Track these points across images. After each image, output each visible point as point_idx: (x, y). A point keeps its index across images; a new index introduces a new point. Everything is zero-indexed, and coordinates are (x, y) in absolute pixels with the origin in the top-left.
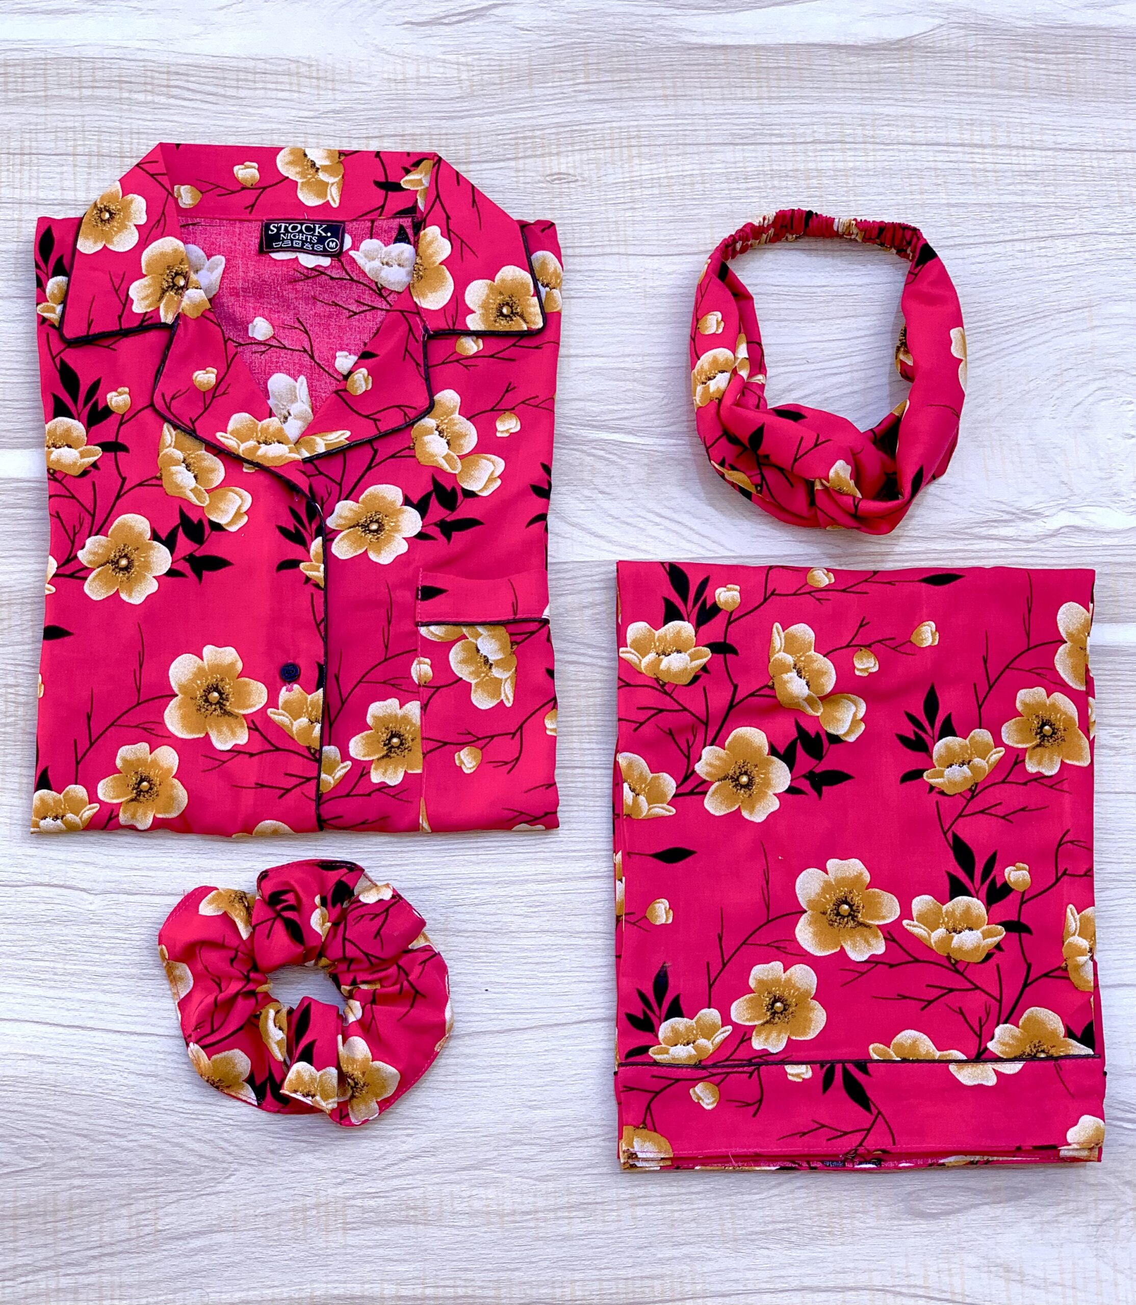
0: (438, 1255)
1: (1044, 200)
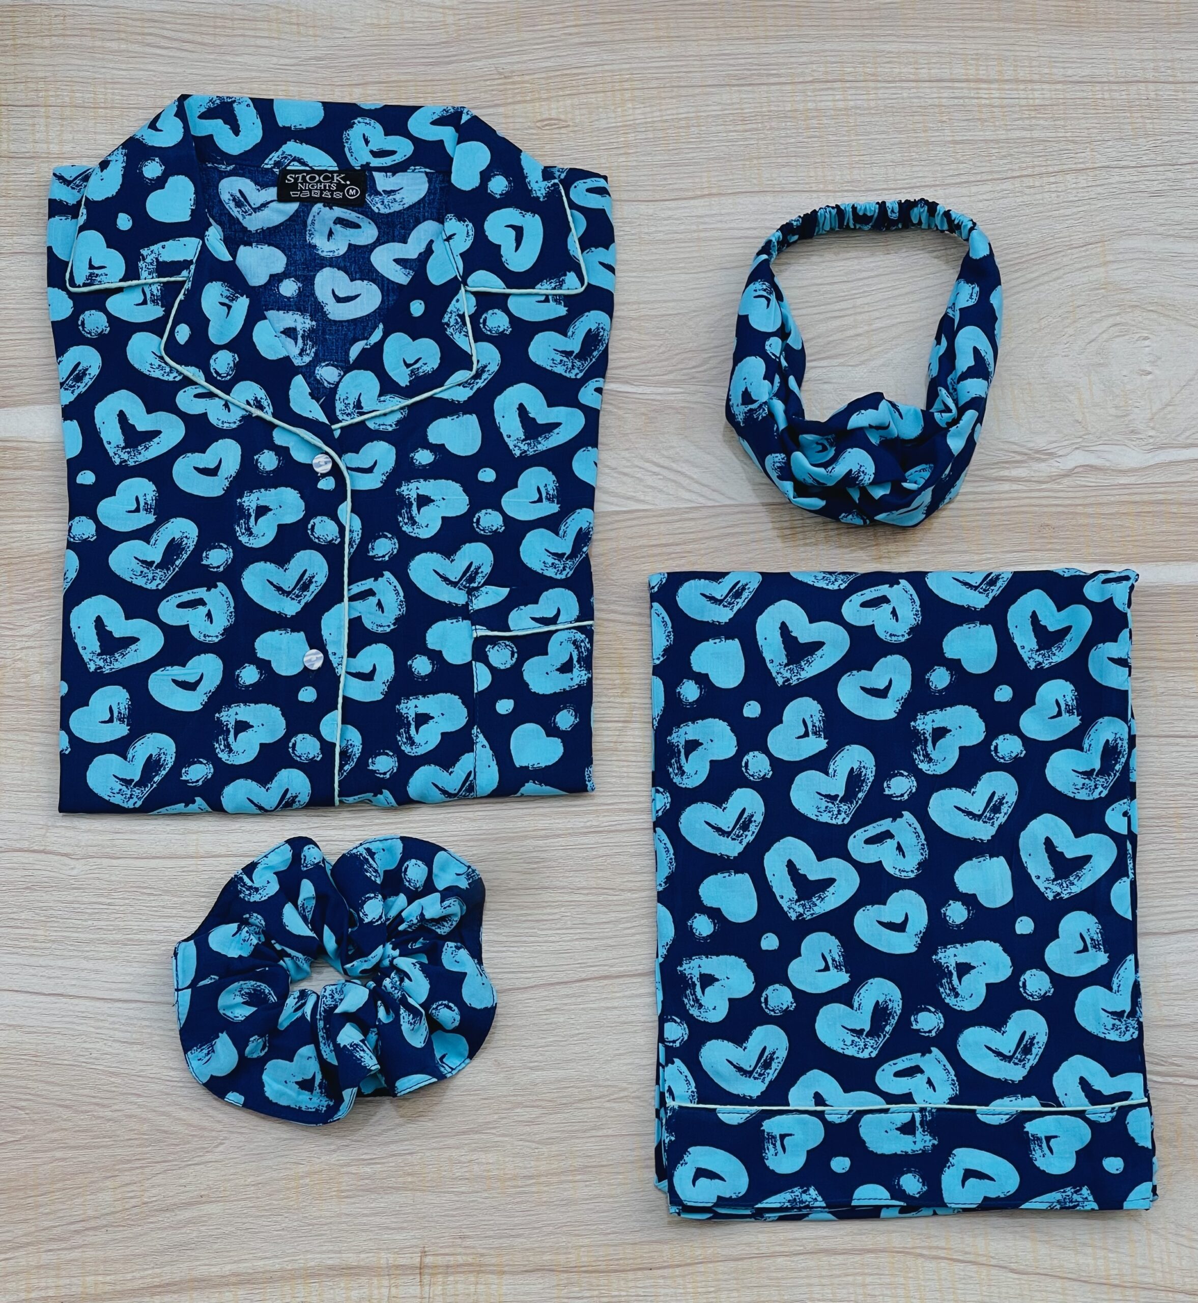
0: (437, 1222)
1: (1054, 135)
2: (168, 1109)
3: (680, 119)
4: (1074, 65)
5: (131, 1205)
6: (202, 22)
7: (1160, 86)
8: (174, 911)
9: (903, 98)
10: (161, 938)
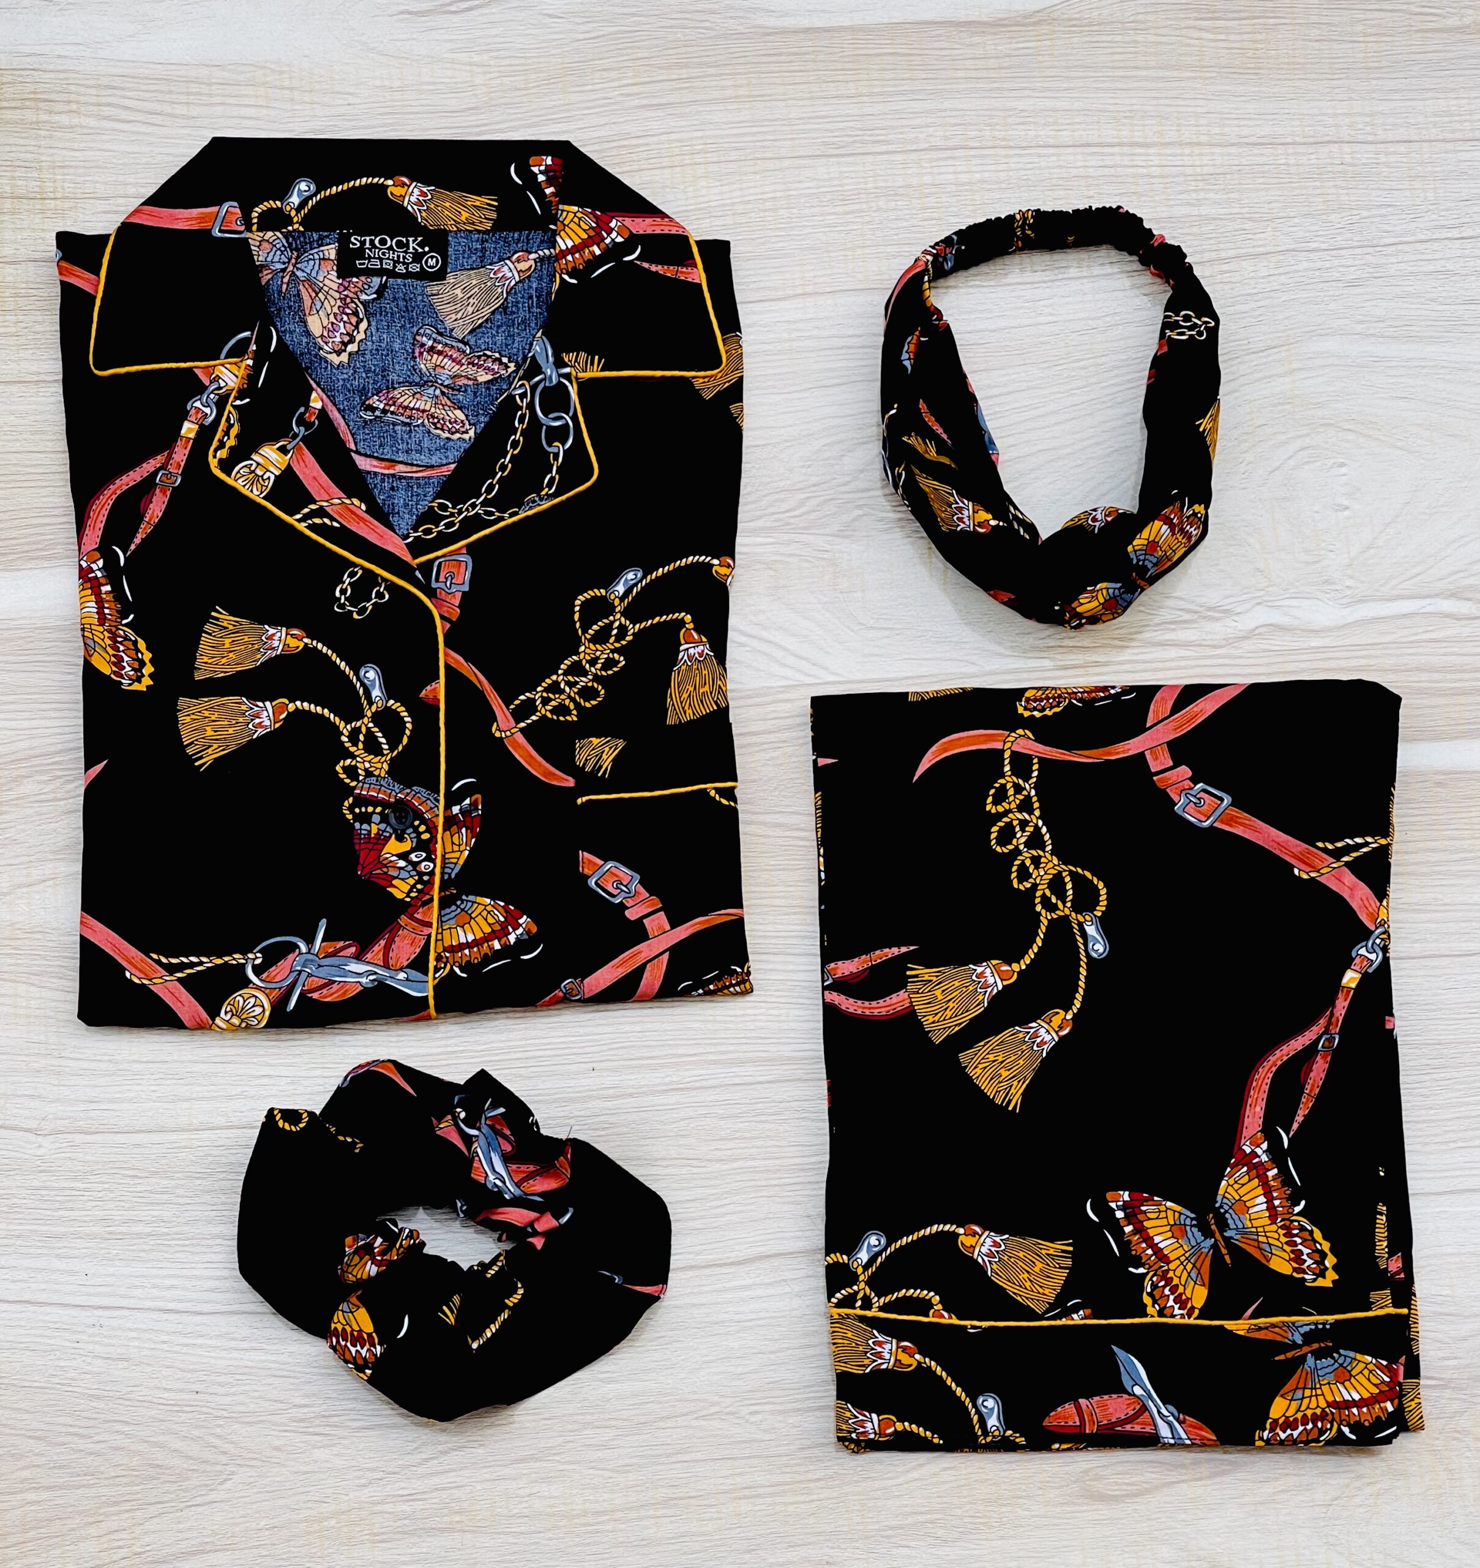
2: (162, 1438)
3: (766, 200)
4: (1251, 123)
5: (120, 1556)
6: (173, 88)
7: (1357, 147)
8: (165, 1197)
9: (1040, 168)
10: (148, 1230)
